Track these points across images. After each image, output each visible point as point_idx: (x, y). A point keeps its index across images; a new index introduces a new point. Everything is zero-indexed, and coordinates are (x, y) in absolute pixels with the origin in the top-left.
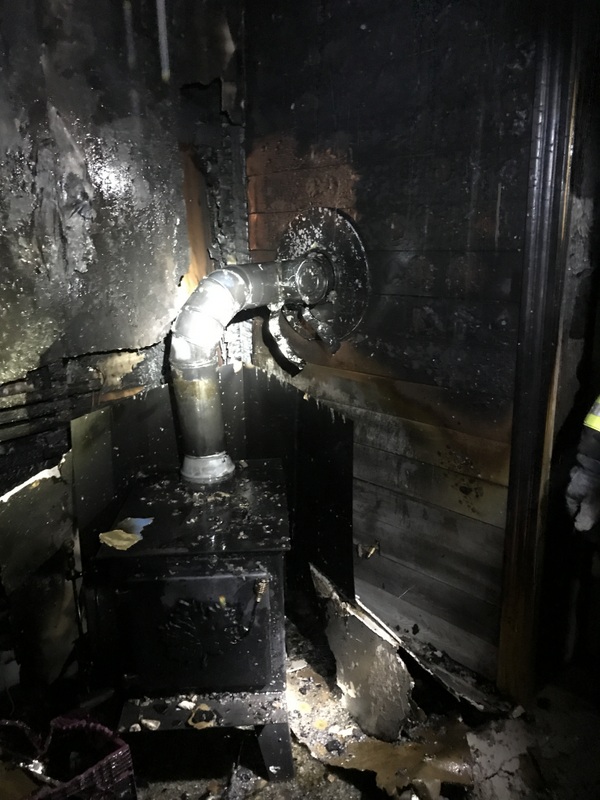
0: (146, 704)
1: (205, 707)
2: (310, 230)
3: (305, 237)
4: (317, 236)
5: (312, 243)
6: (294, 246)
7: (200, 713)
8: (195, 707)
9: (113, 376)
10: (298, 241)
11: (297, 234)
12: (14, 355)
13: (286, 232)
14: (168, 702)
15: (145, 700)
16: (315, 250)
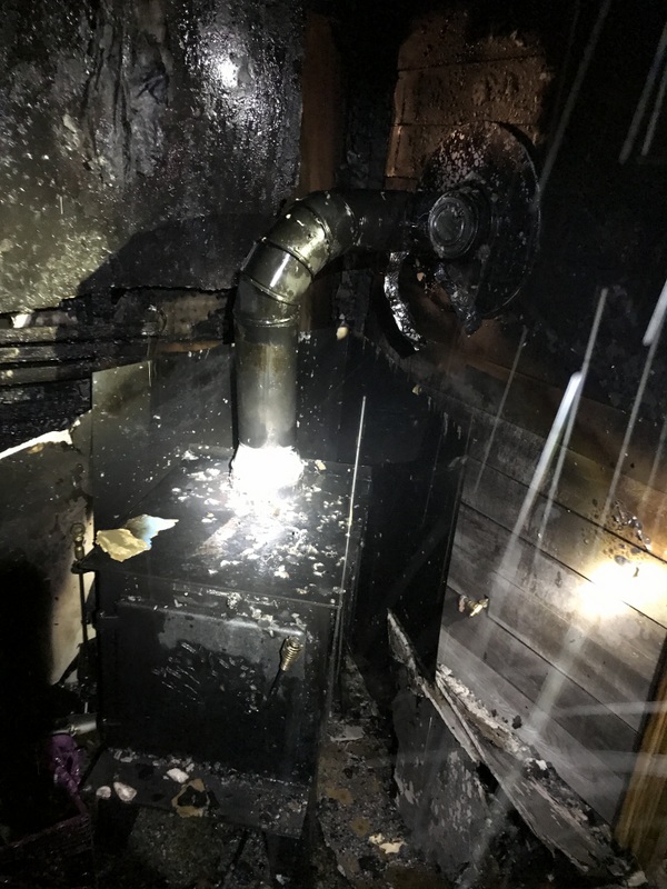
0: (128, 760)
1: (198, 785)
2: (468, 153)
3: (459, 163)
4: (476, 164)
5: (468, 172)
6: (442, 175)
7: (190, 790)
8: (187, 781)
9: (183, 321)
10: (449, 168)
11: (450, 158)
12: (45, 276)
13: (436, 153)
14: (155, 764)
15: (128, 755)
16: (471, 183)
